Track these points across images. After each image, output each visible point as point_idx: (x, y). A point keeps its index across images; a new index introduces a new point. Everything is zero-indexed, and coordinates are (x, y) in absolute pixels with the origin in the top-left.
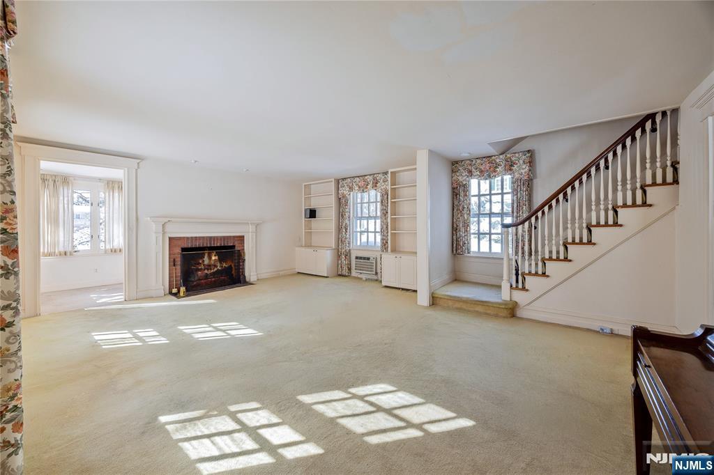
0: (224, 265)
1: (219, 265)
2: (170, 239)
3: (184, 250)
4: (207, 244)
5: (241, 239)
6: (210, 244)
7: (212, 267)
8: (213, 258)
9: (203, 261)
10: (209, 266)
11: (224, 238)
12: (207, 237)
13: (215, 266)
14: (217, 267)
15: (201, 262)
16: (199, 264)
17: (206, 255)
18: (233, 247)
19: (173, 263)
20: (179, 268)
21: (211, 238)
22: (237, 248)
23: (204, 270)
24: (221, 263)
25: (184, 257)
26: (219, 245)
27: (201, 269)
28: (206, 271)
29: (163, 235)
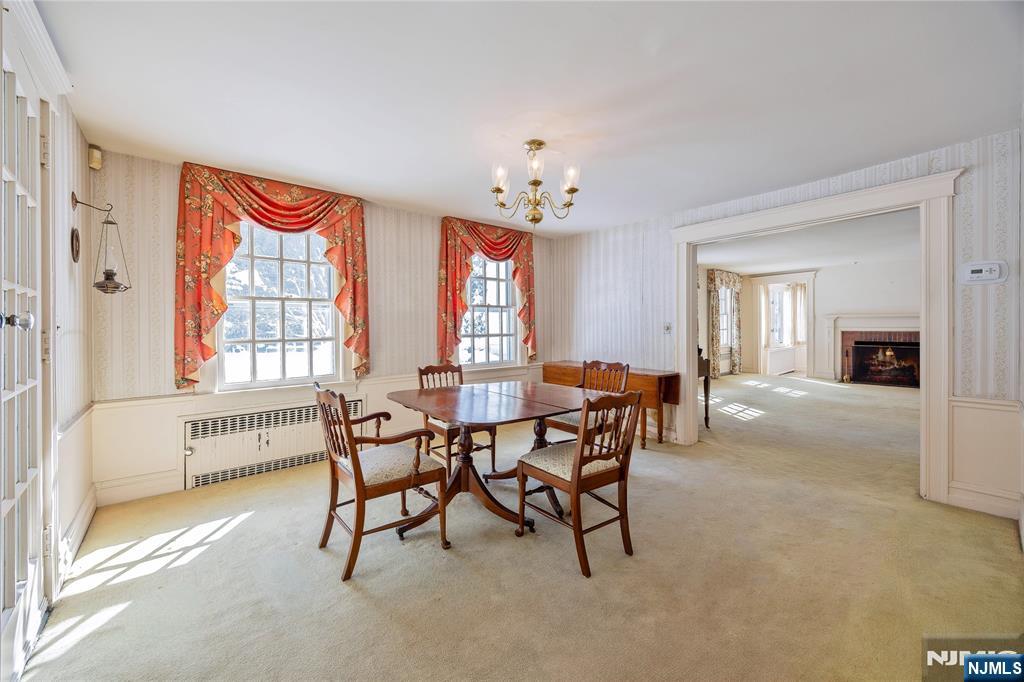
0: (903, 363)
1: (896, 363)
2: (843, 333)
3: (856, 343)
7: (888, 364)
8: (888, 353)
9: (877, 356)
10: (884, 362)
11: (905, 334)
12: (885, 333)
13: (892, 364)
15: (873, 357)
16: (872, 359)
17: (881, 351)
18: (909, 343)
19: (845, 354)
20: (851, 358)
23: (879, 365)
24: (898, 361)
25: (856, 350)
26: (902, 340)
27: (874, 364)
28: (880, 368)
29: (835, 328)
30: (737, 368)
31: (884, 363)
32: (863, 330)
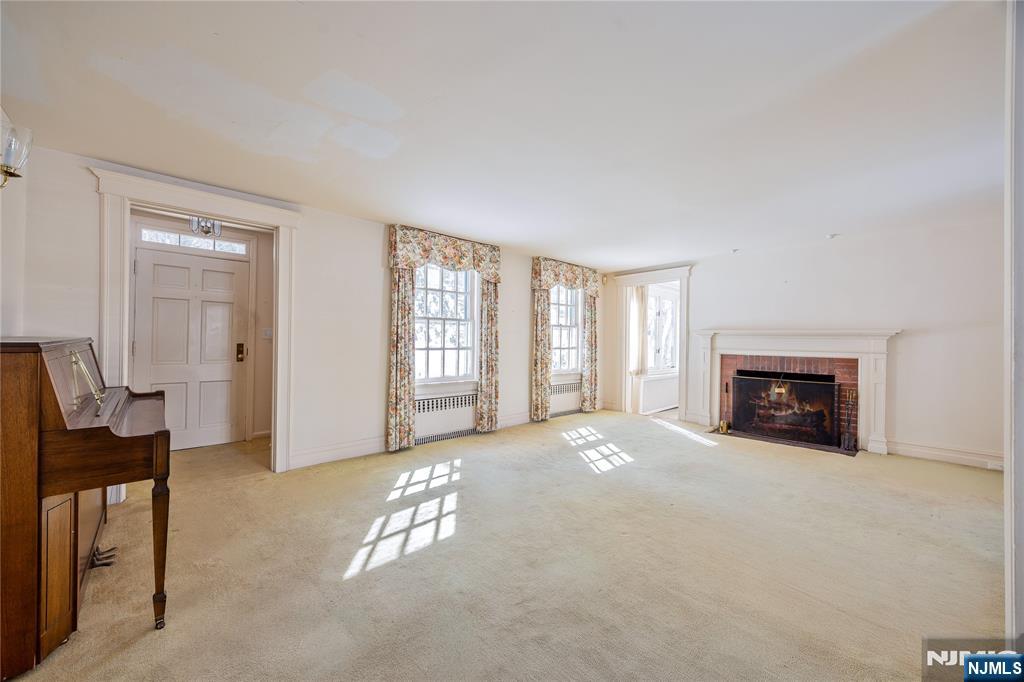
0: (808, 408)
1: (797, 405)
2: (723, 357)
3: (740, 372)
4: (776, 367)
5: (852, 365)
6: (782, 368)
7: (784, 408)
8: (776, 390)
9: (768, 395)
10: (778, 403)
11: (809, 361)
13: (790, 407)
14: (793, 408)
15: (763, 395)
16: (760, 398)
18: (831, 378)
19: (725, 389)
20: (732, 396)
21: (782, 359)
22: (837, 381)
23: (770, 408)
24: (800, 403)
25: (737, 383)
26: (798, 371)
27: (764, 406)
28: (772, 412)
29: (712, 349)
30: (587, 404)
31: (778, 406)
32: (748, 353)
